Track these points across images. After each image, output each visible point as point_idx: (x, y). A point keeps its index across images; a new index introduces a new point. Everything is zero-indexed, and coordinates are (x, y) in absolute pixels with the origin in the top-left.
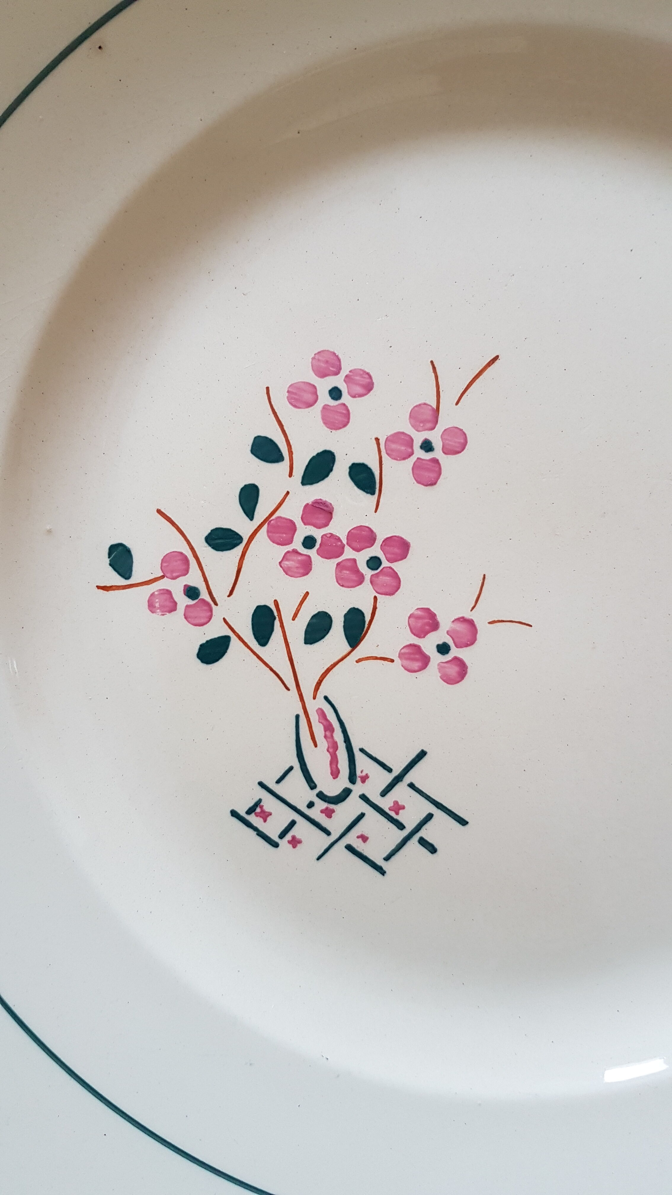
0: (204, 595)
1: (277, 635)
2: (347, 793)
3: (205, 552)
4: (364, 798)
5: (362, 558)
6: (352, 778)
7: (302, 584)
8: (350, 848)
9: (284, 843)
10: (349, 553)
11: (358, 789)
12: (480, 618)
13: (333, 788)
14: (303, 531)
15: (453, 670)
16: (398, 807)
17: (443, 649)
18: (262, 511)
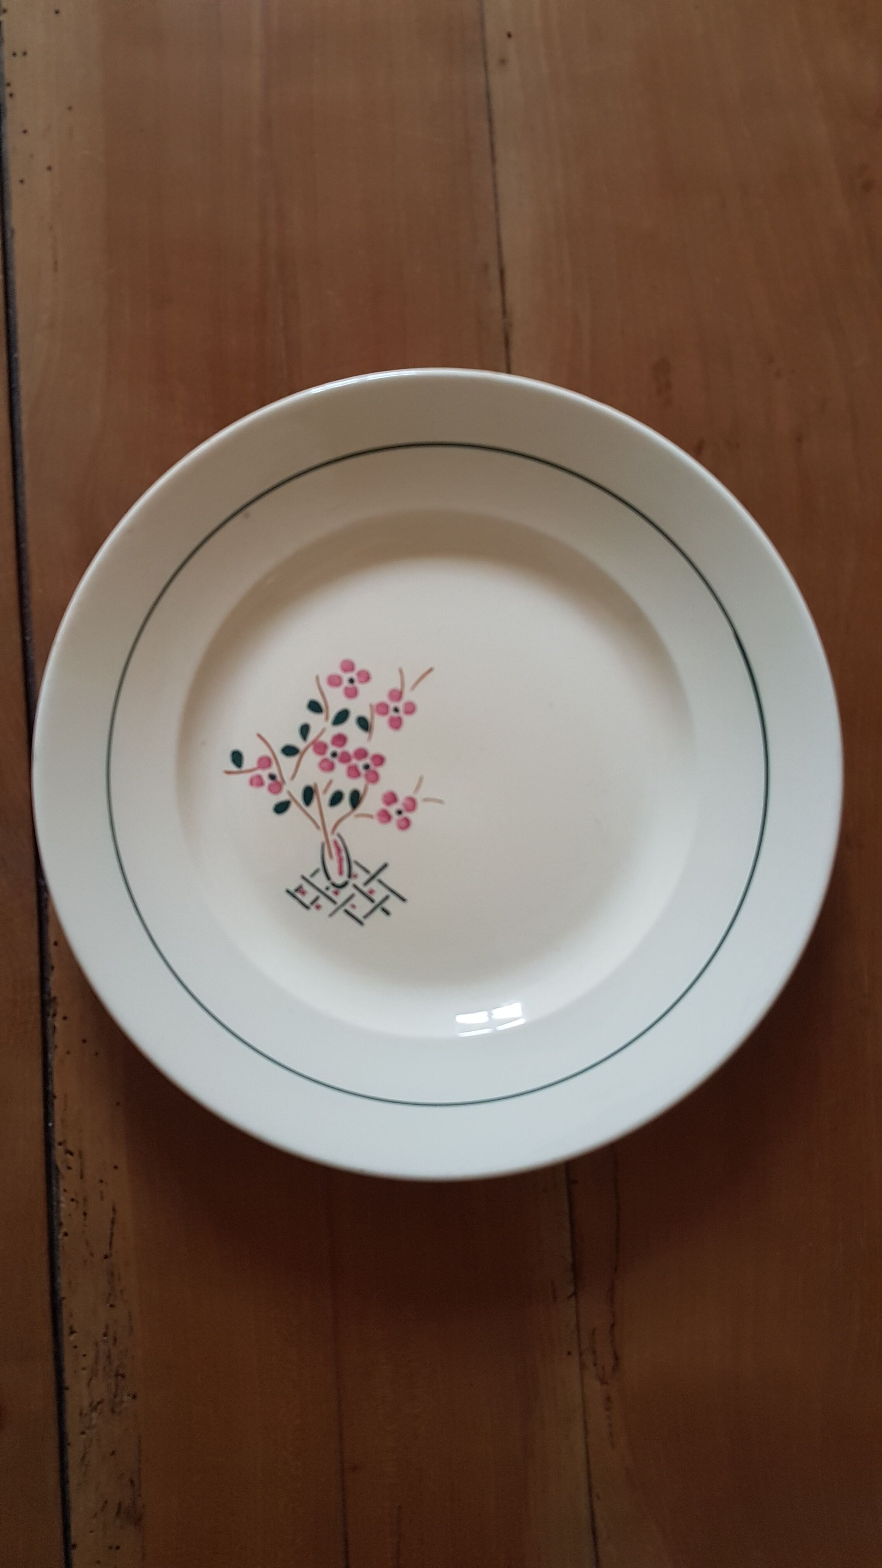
0: (279, 778)
1: (315, 802)
2: (345, 884)
3: (281, 757)
4: (355, 886)
5: (360, 764)
6: (350, 876)
7: (327, 776)
8: (347, 912)
9: (313, 908)
10: (354, 761)
11: (352, 881)
12: (419, 797)
13: (339, 880)
14: (331, 749)
15: (403, 824)
16: (371, 892)
17: (399, 812)
18: (311, 737)
